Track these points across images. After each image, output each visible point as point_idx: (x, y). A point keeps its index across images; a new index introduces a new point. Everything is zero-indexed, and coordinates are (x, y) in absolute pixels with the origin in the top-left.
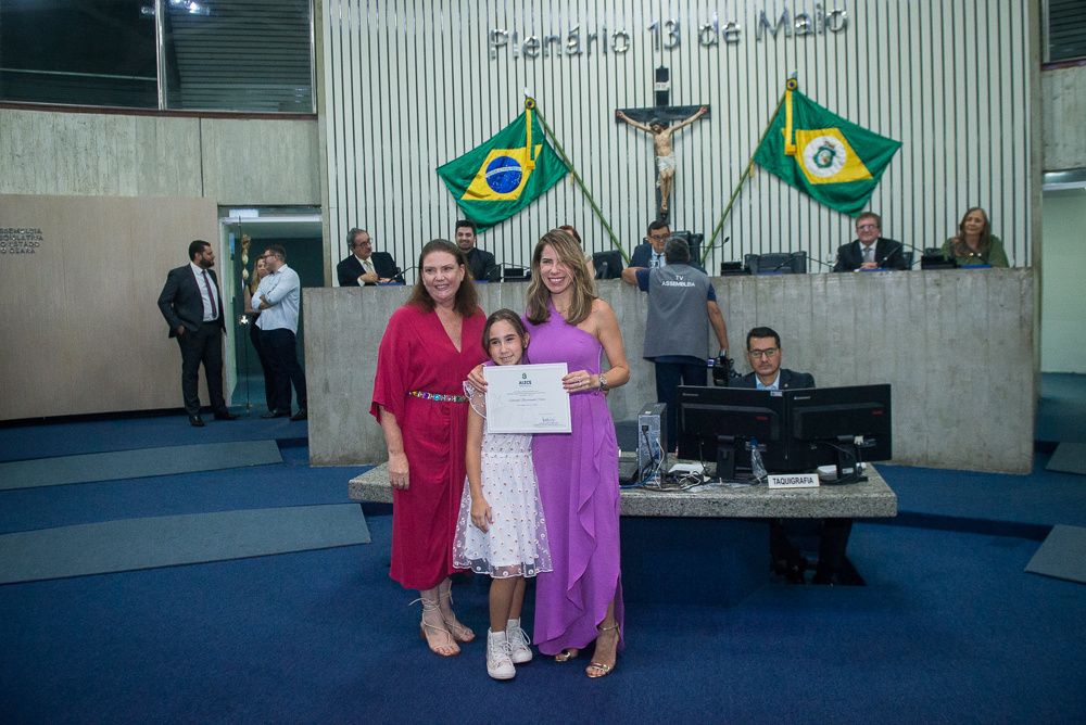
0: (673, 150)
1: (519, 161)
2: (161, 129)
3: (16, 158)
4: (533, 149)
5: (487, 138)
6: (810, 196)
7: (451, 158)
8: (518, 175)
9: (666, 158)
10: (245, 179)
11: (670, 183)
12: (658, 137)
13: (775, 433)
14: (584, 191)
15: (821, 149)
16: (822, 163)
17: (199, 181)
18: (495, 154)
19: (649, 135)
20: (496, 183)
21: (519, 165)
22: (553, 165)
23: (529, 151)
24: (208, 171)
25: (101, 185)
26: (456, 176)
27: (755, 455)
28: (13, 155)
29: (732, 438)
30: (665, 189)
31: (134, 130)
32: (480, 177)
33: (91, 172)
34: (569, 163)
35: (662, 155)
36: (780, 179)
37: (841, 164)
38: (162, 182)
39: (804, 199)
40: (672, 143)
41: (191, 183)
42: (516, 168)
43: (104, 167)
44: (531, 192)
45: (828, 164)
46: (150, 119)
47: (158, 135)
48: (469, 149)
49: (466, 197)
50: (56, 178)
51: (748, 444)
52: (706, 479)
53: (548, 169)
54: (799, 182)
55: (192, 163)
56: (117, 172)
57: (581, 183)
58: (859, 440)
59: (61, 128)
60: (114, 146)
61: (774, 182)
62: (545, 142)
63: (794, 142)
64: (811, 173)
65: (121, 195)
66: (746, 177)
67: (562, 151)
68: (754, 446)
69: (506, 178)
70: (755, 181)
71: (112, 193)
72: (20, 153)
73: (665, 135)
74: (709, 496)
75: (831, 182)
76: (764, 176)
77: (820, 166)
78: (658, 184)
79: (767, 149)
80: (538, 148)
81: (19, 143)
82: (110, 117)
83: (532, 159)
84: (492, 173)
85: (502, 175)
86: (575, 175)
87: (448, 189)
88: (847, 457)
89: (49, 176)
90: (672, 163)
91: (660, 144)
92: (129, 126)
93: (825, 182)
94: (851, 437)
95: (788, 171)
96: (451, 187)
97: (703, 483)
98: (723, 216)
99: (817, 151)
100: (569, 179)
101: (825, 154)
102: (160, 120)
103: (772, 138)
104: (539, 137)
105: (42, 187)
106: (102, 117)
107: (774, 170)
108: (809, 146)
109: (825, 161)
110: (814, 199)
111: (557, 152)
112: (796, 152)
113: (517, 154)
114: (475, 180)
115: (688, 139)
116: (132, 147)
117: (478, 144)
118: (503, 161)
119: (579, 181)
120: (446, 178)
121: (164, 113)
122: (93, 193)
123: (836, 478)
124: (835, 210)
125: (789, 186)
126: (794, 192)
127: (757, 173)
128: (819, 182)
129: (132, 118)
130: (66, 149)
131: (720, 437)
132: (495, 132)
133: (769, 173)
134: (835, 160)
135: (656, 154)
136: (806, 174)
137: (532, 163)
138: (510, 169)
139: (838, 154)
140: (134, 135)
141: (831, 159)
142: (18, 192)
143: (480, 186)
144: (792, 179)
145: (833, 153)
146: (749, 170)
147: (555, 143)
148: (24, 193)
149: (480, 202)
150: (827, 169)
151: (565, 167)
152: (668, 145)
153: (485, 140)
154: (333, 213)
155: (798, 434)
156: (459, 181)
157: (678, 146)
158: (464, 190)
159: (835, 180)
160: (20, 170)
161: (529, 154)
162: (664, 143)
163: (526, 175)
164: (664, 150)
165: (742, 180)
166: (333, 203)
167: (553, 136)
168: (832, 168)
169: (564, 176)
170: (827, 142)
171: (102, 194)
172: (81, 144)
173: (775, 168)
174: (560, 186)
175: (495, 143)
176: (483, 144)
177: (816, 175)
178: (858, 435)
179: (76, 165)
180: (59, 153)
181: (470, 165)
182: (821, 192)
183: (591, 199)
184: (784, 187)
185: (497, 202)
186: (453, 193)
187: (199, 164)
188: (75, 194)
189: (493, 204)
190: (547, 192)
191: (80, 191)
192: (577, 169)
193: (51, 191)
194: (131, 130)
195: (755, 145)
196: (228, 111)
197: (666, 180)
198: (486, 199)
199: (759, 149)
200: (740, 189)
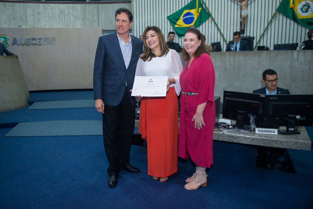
0: (247, 8)
1: (194, 13)
2: (87, 8)
3: (49, 18)
4: (198, 9)
5: (183, 6)
6: (298, 23)
7: (172, 13)
8: (193, 18)
9: (244, 11)
10: (111, 22)
11: (246, 20)
12: (242, 3)
13: (261, 112)
14: (215, 23)
15: (304, 5)
16: (304, 11)
17: (98, 23)
18: (186, 12)
19: (239, 3)
20: (186, 21)
21: (193, 15)
22: (205, 15)
23: (197, 10)
24: (100, 20)
25: (71, 25)
26: (173, 19)
27: (252, 119)
28: (48, 17)
29: (243, 112)
30: (244, 21)
31: (80, 8)
32: (180, 19)
33: (69, 21)
34: (210, 13)
35: (243, 10)
36: (287, 17)
37: (312, 11)
38: (87, 23)
39: (296, 25)
40: (247, 6)
41: (95, 24)
42: (192, 16)
43: (72, 19)
44: (197, 24)
45: (307, 11)
46: (84, 5)
47: (87, 10)
48: (177, 10)
49: (176, 26)
50: (59, 23)
51: (249, 115)
52: (231, 127)
53: (203, 16)
54: (294, 18)
55: (95, 17)
56: (75, 21)
57: (214, 20)
58: (298, 117)
59: (60, 8)
60: (75, 13)
61: (285, 19)
62: (203, 7)
63: (293, 3)
64: (299, 14)
65: (77, 27)
66: (274, 17)
67: (208, 10)
68: (252, 116)
69: (189, 20)
70: (277, 18)
71: (74, 27)
72: (50, 16)
73: (244, 2)
74: (230, 134)
75: (307, 18)
76: (281, 17)
77: (303, 12)
78: (241, 20)
79: (282, 6)
80: (200, 9)
81: (50, 13)
82: (73, 5)
83: (198, 12)
84: (185, 18)
85: (187, 18)
86: (212, 18)
87: (170, 24)
88: (292, 124)
89: (58, 22)
90: (246, 12)
91: (243, 6)
92: (79, 7)
93: (305, 18)
94: (294, 116)
95: (291, 14)
96: (171, 23)
97: (229, 129)
98: (264, 31)
99: (302, 6)
100: (210, 19)
101: (306, 7)
102: (87, 5)
103: (285, 2)
104: (201, 5)
105: (56, 26)
106: (71, 5)
107: (285, 14)
108: (299, 4)
109: (305, 10)
110: (300, 24)
111: (207, 10)
112: (294, 7)
113: (193, 11)
114: (179, 20)
115: (253, 4)
116: (79, 13)
117: (180, 8)
118: (188, 14)
119: (213, 20)
120: (170, 20)
121: (89, 3)
122: (69, 27)
123: (286, 132)
124: (308, 28)
125: (290, 20)
126: (292, 22)
127: (278, 16)
128: (302, 18)
129: (79, 5)
130: (62, 15)
131: (239, 111)
132: (186, 4)
133: (283, 15)
134: (310, 10)
135: (241, 9)
136: (297, 15)
137: (198, 14)
138: (190, 16)
139: (311, 7)
140: (80, 10)
141: (308, 9)
142: (50, 27)
143: (181, 23)
144: (292, 17)
145: (309, 7)
146: (275, 14)
147: (206, 7)
148: (52, 27)
149: (180, 27)
150: (306, 13)
151: (209, 15)
152: (245, 6)
153: (183, 7)
154: (135, 32)
155: (270, 113)
156: (174, 21)
157: (249, 7)
158: (175, 24)
159: (309, 17)
160: (50, 21)
161: (197, 11)
162: (244, 5)
163: (196, 18)
164: (244, 8)
165: (272, 17)
166: (135, 29)
167: (205, 5)
168: (308, 13)
169: (208, 18)
170: (307, 3)
171: (72, 27)
172: (66, 13)
173: (285, 13)
174: (207, 22)
175: (186, 8)
176: (182, 8)
177: (301, 15)
178: (298, 115)
179: (65, 19)
180: (60, 16)
181: (178, 15)
182: (303, 22)
183: (217, 26)
184: (288, 20)
185: (186, 27)
186: (172, 25)
187: (97, 18)
188: (65, 27)
189: (184, 28)
190: (202, 24)
191: (66, 27)
192: (213, 16)
193: (59, 27)
194: (79, 8)
195: (278, 5)
196: (105, 1)
197: (244, 18)
198: (182, 26)
199: (279, 7)
200: (271, 21)
